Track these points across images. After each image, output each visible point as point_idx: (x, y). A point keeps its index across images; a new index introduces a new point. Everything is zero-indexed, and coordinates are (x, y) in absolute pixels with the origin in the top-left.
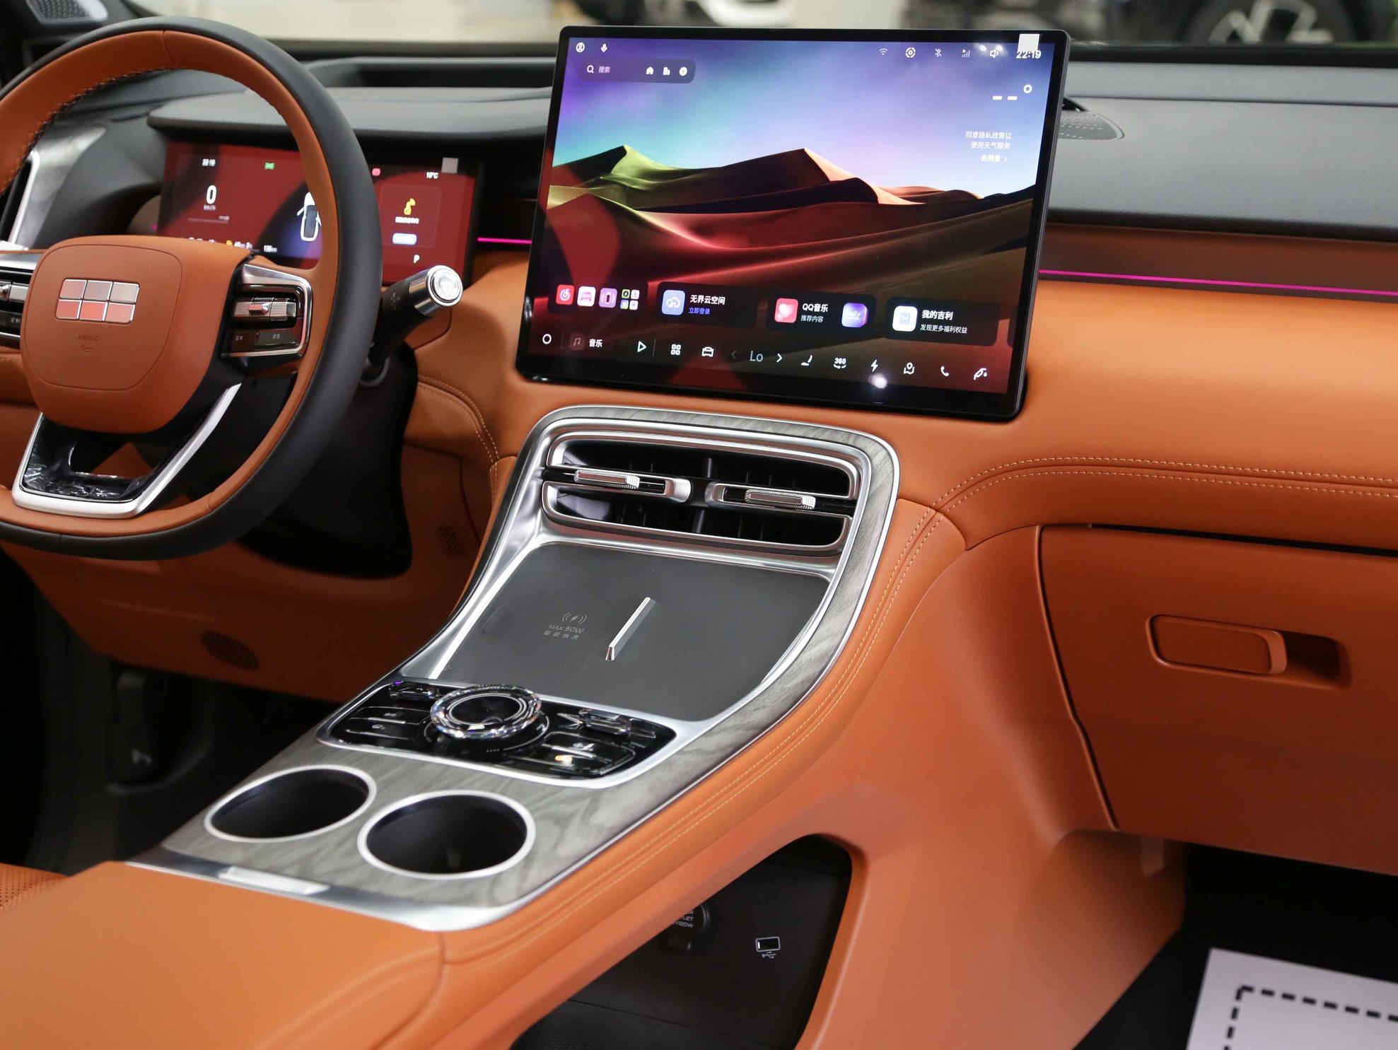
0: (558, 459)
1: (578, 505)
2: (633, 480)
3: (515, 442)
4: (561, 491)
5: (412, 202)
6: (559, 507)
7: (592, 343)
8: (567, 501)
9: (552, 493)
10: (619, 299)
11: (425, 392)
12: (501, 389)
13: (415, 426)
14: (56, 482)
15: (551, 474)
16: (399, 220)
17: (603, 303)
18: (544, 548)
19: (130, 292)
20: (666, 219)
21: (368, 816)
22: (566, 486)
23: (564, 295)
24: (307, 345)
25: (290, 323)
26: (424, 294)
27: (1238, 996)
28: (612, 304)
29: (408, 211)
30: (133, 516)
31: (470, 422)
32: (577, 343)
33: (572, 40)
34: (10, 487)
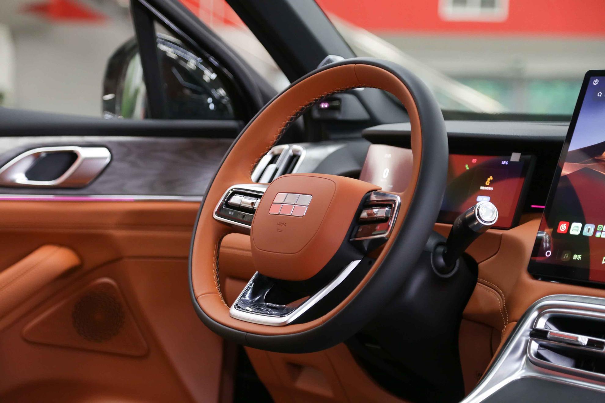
0: (542, 324)
2: (583, 340)
3: (518, 313)
4: (541, 346)
5: (491, 178)
6: (538, 355)
7: (575, 257)
8: (543, 352)
9: (534, 346)
10: (595, 231)
11: (480, 288)
12: (518, 283)
13: (470, 308)
14: (257, 307)
15: (537, 334)
16: (482, 188)
17: (585, 233)
18: (524, 380)
19: (307, 200)
22: (544, 342)
23: (563, 227)
24: (391, 232)
26: (473, 218)
28: (590, 234)
29: (488, 183)
30: (285, 325)
31: (498, 302)
32: (566, 256)
33: (592, 78)
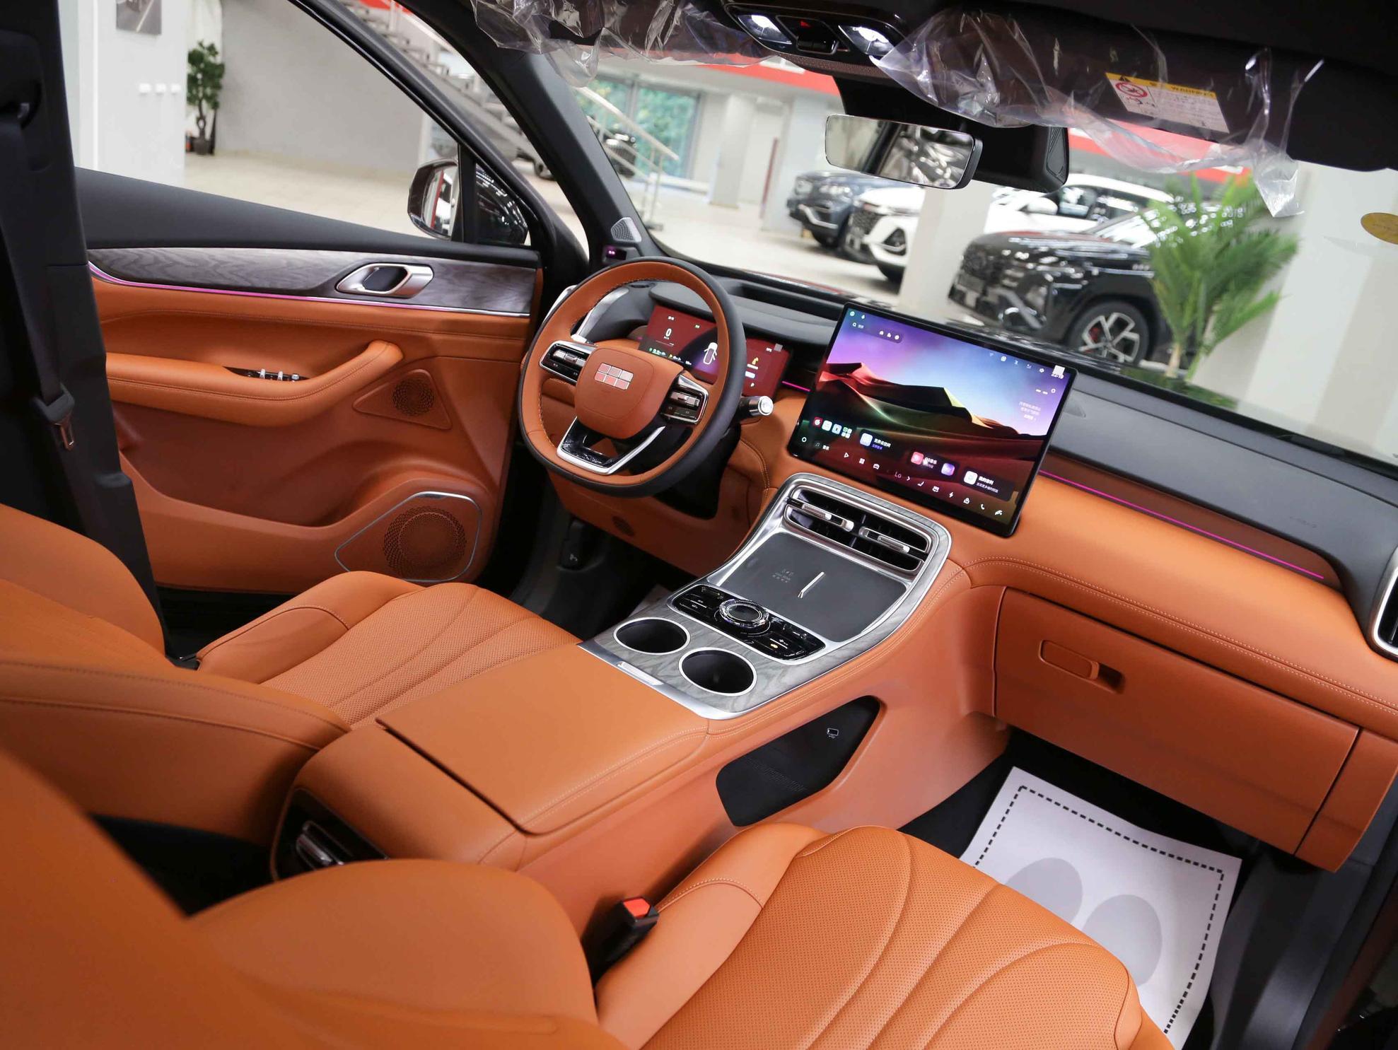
0: (796, 496)
1: (800, 518)
2: (828, 516)
3: (779, 483)
4: (794, 510)
5: (757, 359)
6: (791, 517)
7: (825, 447)
8: (795, 516)
9: (789, 510)
10: (842, 431)
11: (742, 445)
12: (778, 456)
13: (734, 459)
14: (576, 450)
15: (790, 501)
16: (749, 365)
17: (834, 431)
18: (780, 534)
19: (628, 376)
20: (873, 401)
21: (686, 651)
22: (796, 509)
23: (817, 422)
24: (700, 420)
25: (695, 409)
26: (755, 407)
27: (1019, 790)
28: (838, 432)
29: (754, 362)
30: (606, 475)
31: (759, 466)
32: (818, 445)
33: (849, 309)
34: (557, 446)
